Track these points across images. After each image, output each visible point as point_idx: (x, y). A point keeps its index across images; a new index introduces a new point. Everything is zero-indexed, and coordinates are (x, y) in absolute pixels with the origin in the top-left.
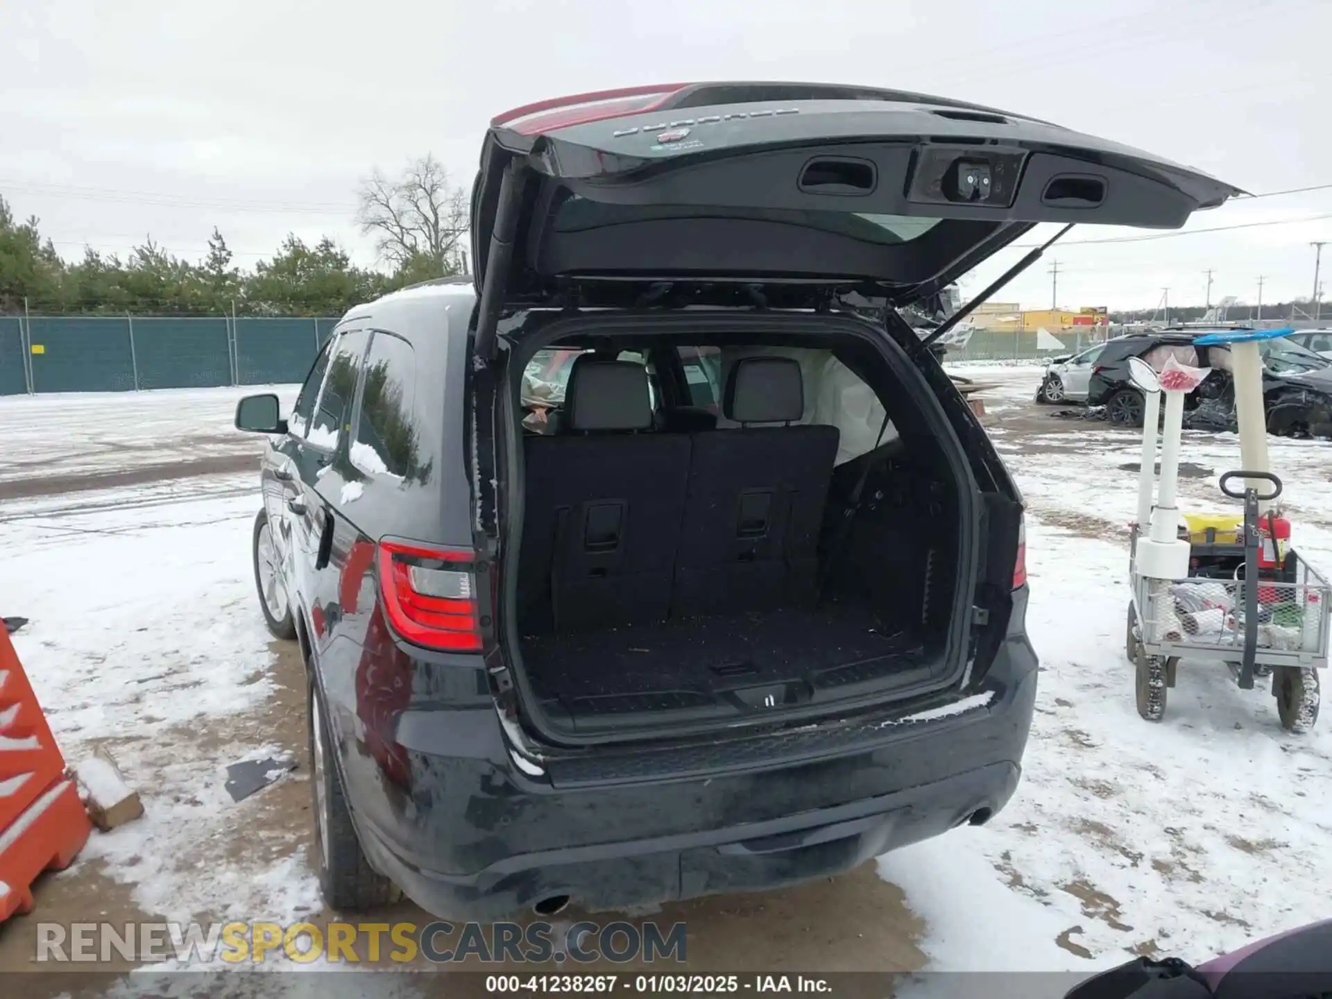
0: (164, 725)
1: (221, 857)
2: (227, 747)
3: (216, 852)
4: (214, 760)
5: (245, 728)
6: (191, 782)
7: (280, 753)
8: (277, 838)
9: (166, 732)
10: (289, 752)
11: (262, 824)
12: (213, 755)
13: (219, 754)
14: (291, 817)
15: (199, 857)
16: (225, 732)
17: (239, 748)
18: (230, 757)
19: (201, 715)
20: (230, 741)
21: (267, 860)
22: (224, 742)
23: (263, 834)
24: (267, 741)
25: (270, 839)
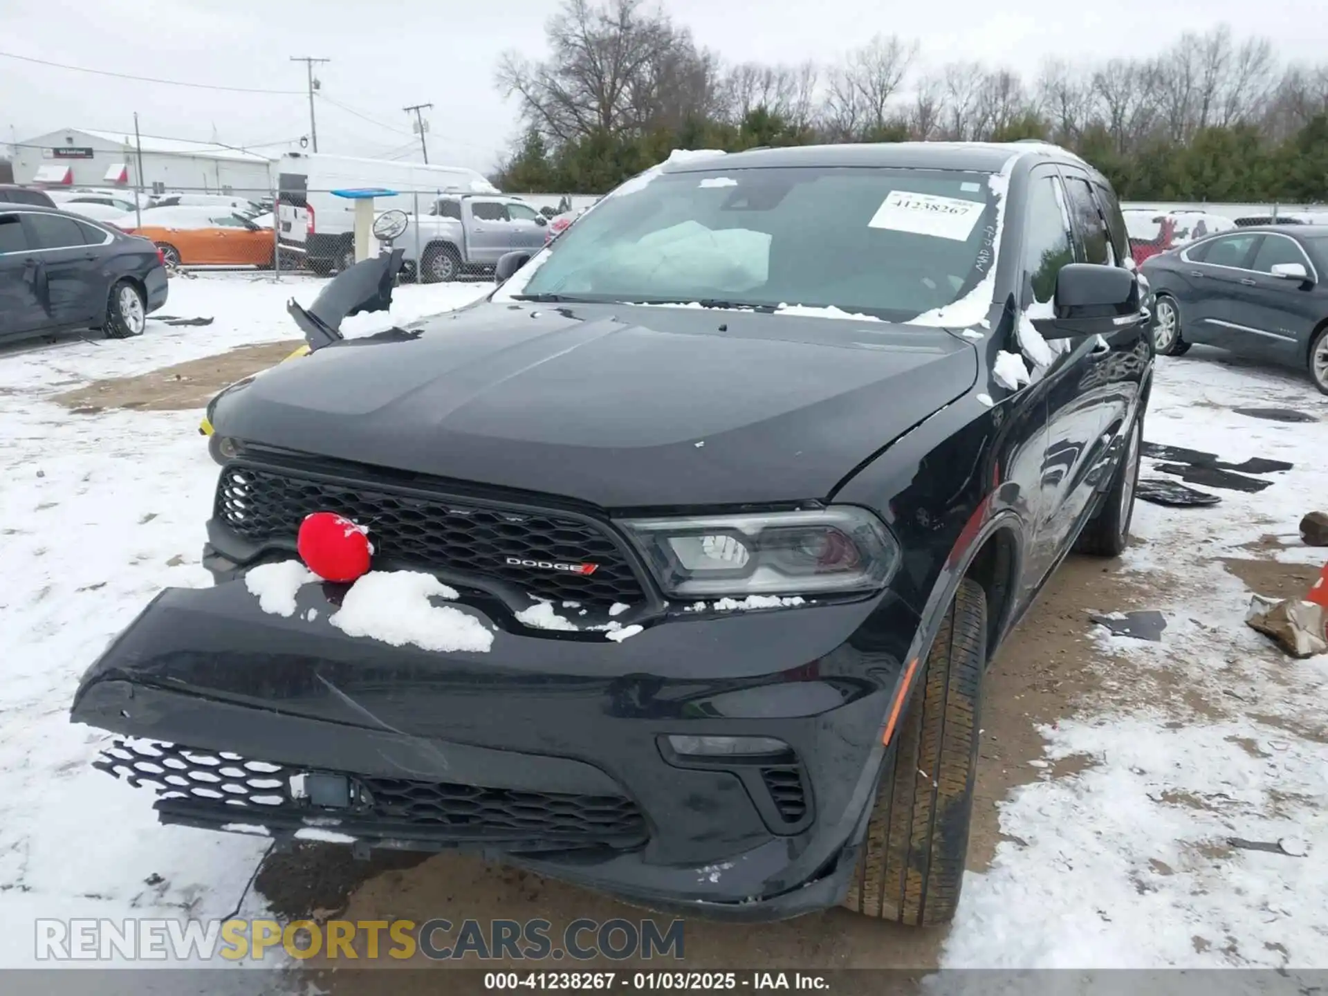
0: (1226, 728)
1: (1182, 584)
2: (1152, 664)
3: (1183, 588)
4: (1170, 656)
5: (1122, 680)
6: (1199, 644)
7: (1098, 637)
8: (1137, 582)
9: (1224, 715)
10: (1091, 636)
11: (1143, 593)
12: (1170, 662)
13: (1163, 661)
14: (1118, 589)
15: (1197, 590)
16: (1148, 684)
17: (1138, 659)
18: (1153, 653)
19: (1174, 726)
20: (1145, 672)
21: (1149, 574)
22: (1152, 673)
23: (1146, 587)
24: (1104, 655)
25: (1143, 583)
